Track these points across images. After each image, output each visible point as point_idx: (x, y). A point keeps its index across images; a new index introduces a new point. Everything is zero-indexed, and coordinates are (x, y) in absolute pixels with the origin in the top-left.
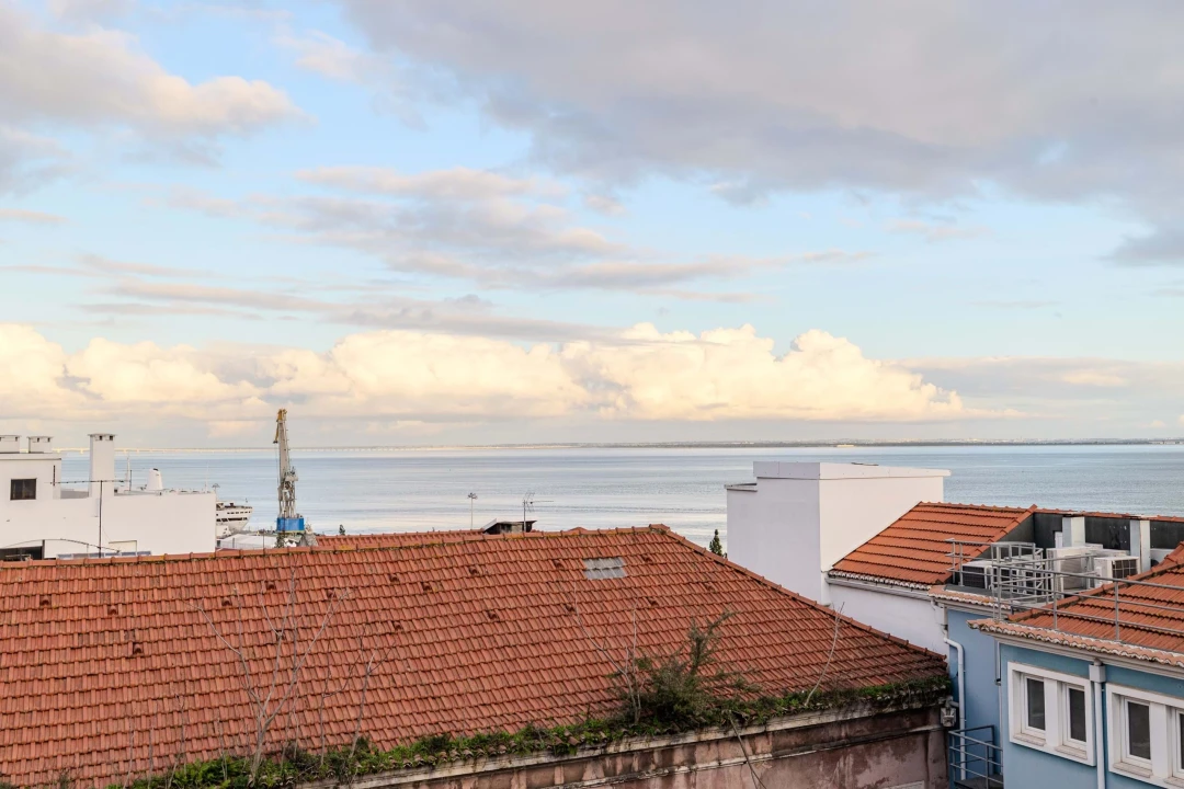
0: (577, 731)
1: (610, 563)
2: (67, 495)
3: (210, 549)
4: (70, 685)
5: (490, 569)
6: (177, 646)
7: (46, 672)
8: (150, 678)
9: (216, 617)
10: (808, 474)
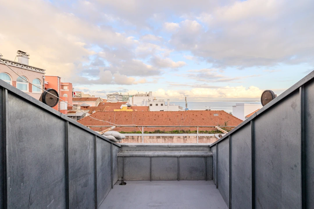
0: (211, 132)
1: (216, 114)
2: (166, 105)
3: (178, 111)
4: (165, 122)
5: (203, 114)
6: (173, 120)
7: (163, 121)
8: (171, 122)
9: (177, 117)
10: (243, 105)
